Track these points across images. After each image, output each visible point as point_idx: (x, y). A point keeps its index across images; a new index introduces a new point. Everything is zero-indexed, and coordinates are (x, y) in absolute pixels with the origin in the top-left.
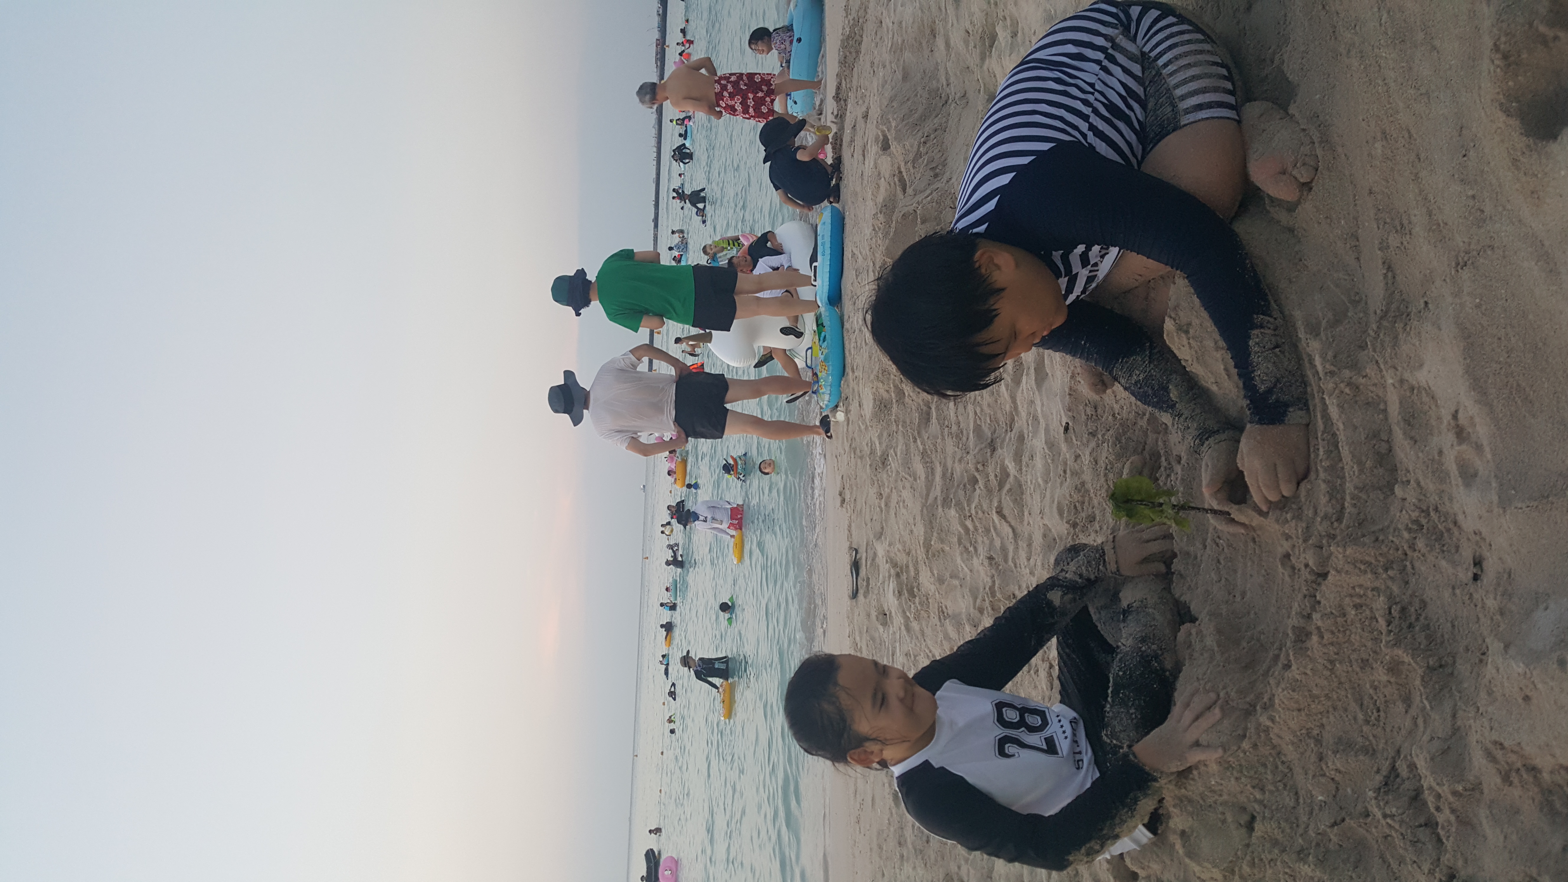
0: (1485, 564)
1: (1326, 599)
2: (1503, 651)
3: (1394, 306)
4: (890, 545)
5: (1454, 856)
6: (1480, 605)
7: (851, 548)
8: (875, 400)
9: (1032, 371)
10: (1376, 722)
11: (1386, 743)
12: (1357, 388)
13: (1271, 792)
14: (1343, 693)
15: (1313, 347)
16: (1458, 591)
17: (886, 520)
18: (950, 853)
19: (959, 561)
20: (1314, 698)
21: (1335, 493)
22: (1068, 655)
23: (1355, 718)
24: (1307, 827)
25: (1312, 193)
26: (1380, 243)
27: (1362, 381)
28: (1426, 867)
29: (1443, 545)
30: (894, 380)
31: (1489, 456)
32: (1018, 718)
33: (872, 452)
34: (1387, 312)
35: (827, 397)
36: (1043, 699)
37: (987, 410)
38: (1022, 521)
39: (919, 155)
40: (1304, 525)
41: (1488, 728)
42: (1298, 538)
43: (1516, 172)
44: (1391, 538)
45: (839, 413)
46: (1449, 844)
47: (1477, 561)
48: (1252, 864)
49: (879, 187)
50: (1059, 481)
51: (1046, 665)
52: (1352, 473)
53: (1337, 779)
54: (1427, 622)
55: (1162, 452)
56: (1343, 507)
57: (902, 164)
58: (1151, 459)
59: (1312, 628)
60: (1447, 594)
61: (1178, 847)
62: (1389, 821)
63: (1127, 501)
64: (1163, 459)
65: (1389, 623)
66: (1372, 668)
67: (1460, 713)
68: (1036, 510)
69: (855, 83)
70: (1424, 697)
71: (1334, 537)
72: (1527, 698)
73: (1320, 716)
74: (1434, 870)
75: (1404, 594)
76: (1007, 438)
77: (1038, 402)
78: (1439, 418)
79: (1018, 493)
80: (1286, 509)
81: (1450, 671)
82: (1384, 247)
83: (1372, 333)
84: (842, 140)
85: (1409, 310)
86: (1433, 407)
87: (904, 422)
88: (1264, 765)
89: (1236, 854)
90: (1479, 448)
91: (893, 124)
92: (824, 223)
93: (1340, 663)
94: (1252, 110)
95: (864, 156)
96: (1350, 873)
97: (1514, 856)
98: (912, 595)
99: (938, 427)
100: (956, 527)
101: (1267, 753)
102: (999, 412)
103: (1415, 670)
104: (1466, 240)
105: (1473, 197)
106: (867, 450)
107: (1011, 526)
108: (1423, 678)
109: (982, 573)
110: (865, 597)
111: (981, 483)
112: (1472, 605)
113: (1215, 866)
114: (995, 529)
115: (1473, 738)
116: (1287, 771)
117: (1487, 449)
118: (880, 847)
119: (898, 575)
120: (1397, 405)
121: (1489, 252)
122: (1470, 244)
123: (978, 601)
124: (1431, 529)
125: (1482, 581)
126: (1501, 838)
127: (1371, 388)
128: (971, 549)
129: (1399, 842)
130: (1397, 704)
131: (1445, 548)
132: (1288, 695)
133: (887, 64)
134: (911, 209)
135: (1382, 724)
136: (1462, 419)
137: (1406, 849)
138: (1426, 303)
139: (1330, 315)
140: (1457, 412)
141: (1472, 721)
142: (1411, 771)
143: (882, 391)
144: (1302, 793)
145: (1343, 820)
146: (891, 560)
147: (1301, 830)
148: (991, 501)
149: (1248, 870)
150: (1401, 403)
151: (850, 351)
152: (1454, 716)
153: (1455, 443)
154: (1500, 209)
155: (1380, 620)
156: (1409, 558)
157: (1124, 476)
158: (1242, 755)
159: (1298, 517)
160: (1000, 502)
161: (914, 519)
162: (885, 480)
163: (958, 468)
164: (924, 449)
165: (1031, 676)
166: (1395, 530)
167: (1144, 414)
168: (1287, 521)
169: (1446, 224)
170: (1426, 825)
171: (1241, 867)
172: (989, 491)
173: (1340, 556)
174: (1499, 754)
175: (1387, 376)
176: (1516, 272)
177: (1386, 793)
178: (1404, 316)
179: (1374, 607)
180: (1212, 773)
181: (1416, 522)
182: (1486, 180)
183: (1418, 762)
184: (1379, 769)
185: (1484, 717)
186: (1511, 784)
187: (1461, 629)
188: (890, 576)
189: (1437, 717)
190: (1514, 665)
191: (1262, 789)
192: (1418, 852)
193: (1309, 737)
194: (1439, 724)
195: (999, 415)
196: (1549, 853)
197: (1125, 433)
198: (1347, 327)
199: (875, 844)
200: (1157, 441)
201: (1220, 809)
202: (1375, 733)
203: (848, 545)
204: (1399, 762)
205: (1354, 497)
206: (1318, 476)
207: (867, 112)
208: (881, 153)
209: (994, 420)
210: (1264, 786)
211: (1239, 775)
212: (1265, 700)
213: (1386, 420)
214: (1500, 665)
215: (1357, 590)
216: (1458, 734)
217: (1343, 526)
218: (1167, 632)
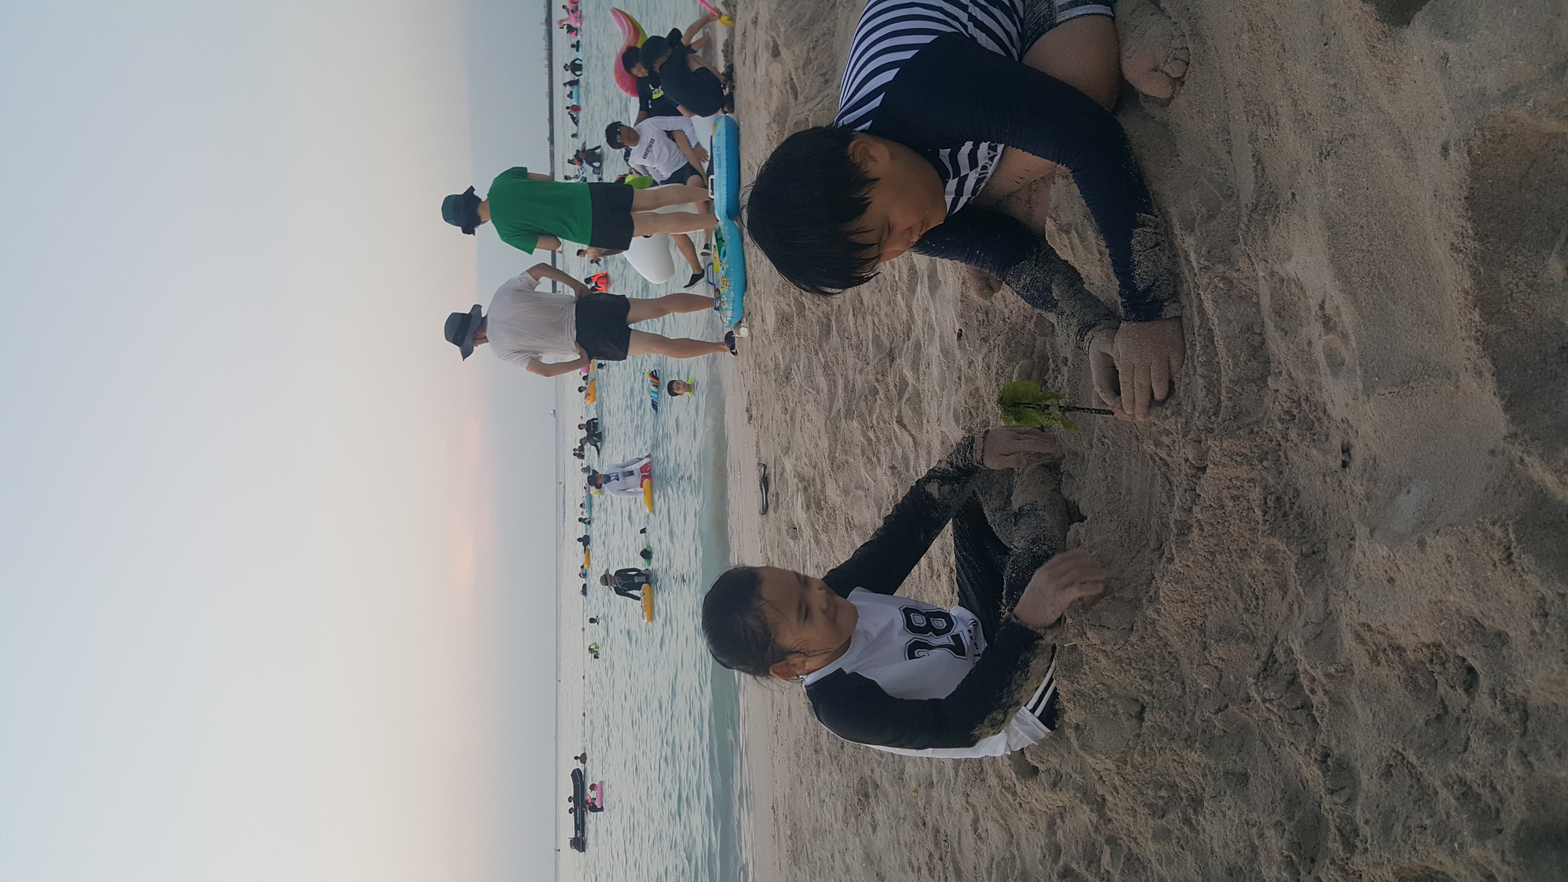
0: (1352, 452)
1: (1206, 492)
2: (1369, 536)
3: (1263, 199)
4: (796, 460)
5: (1328, 736)
6: (1348, 492)
7: (759, 464)
8: (776, 313)
9: (926, 279)
10: (1255, 610)
11: (1265, 630)
12: (1231, 282)
13: (1159, 682)
14: (1224, 583)
15: (1188, 243)
16: (1328, 479)
17: (791, 435)
18: (863, 757)
19: (863, 472)
20: (1196, 589)
21: (1212, 387)
22: (965, 559)
23: (1236, 607)
24: (1194, 714)
25: (1185, 87)
26: (1250, 136)
27: (1236, 275)
28: (1303, 748)
29: (1314, 434)
30: (794, 293)
31: (1354, 345)
32: (925, 623)
33: (777, 367)
34: (1257, 206)
35: (730, 313)
36: (945, 603)
37: (885, 321)
38: (921, 430)
39: (808, 62)
40: (1183, 421)
41: (1357, 611)
42: (1178, 433)
43: (1374, 59)
44: (1265, 429)
45: (742, 329)
46: (1323, 725)
47: (1345, 449)
48: (1144, 754)
49: (771, 95)
50: (955, 388)
51: (947, 570)
52: (1227, 367)
53: (1220, 667)
54: (1300, 511)
55: (1050, 355)
56: (1220, 401)
57: (793, 70)
58: (1039, 362)
59: (1193, 521)
60: (1318, 482)
61: (1073, 740)
62: (1267, 705)
63: (1015, 405)
64: (1051, 361)
65: (1265, 513)
66: (1251, 557)
67: (1332, 598)
68: (934, 417)
70: (1298, 583)
71: (1212, 430)
72: (1391, 580)
73: (1202, 606)
74: (1310, 750)
75: (1279, 484)
76: (905, 346)
77: (932, 311)
78: (1308, 309)
79: (916, 401)
80: (1166, 405)
81: (1322, 556)
82: (1253, 139)
83: (1242, 226)
84: (733, 47)
85: (1278, 202)
86: (1302, 298)
87: (806, 335)
88: (1152, 657)
89: (1128, 744)
90: (1344, 336)
91: (782, 30)
92: (719, 135)
93: (1220, 554)
94: (1125, 6)
95: (755, 63)
96: (1234, 758)
97: (1382, 732)
98: (820, 508)
99: (839, 339)
100: (859, 438)
101: (1154, 645)
102: (896, 321)
103: (1290, 557)
104: (1329, 129)
105: (1335, 86)
106: (771, 365)
107: (911, 435)
108: (1296, 565)
109: (886, 483)
110: (775, 512)
111: (881, 394)
112: (1341, 492)
113: (1108, 757)
114: (896, 438)
115: (1343, 621)
116: (1174, 661)
117: (1352, 338)
118: (798, 756)
119: (805, 489)
120: (1269, 298)
121: (1351, 141)
122: (1332, 132)
123: (883, 510)
124: (1303, 419)
125: (1350, 467)
126: (1371, 716)
127: (1244, 282)
128: (874, 459)
129: (1277, 725)
130: (1274, 591)
131: (1316, 437)
132: (1172, 588)
134: (802, 117)
135: (1260, 611)
136: (1329, 310)
137: (1284, 732)
138: (1293, 194)
139: (1204, 210)
140: (1323, 301)
141: (1342, 605)
142: (1288, 656)
143: (783, 305)
144: (1188, 681)
145: (1227, 707)
146: (799, 474)
147: (1187, 719)
148: (892, 411)
149: (1139, 759)
150: (1271, 295)
151: (750, 265)
152: (1326, 601)
153: (1323, 334)
154: (1360, 97)
155: (1256, 510)
156: (1283, 448)
157: (1014, 380)
158: (1130, 649)
159: (1177, 413)
160: (900, 411)
161: (819, 432)
162: (789, 395)
163: (859, 380)
164: (826, 362)
165: (933, 581)
166: (1268, 422)
167: (1032, 317)
168: (1167, 417)
169: (1310, 114)
170: (1302, 707)
171: (1132, 757)
172: (890, 401)
173: (1217, 449)
174: (1367, 635)
175: (1258, 270)
176: (1376, 160)
177: (1265, 678)
178: (1273, 209)
179: (1251, 498)
180: (1103, 667)
181: (1288, 412)
182: (1346, 67)
183: (1293, 647)
184: (1258, 655)
185: (1353, 601)
186: (1379, 664)
187: (1332, 516)
188: (798, 491)
189: (1311, 603)
190: (1379, 549)
191: (1150, 681)
192: (1296, 734)
193: (1193, 628)
194: (1313, 609)
195: (897, 325)
196: (1414, 728)
197: (1014, 336)
198: (1220, 221)
199: (793, 752)
200: (1045, 344)
201: (1111, 701)
202: (1254, 620)
203: (756, 461)
204: (1276, 648)
205: (1229, 391)
206: (1195, 371)
207: (757, 18)
208: (771, 59)
209: (892, 330)
210: (1152, 677)
211: (1127, 668)
212: (1151, 594)
213: (1259, 313)
214: (1366, 549)
215: (1234, 482)
216: (1330, 618)
217: (1219, 420)
218: (1056, 532)
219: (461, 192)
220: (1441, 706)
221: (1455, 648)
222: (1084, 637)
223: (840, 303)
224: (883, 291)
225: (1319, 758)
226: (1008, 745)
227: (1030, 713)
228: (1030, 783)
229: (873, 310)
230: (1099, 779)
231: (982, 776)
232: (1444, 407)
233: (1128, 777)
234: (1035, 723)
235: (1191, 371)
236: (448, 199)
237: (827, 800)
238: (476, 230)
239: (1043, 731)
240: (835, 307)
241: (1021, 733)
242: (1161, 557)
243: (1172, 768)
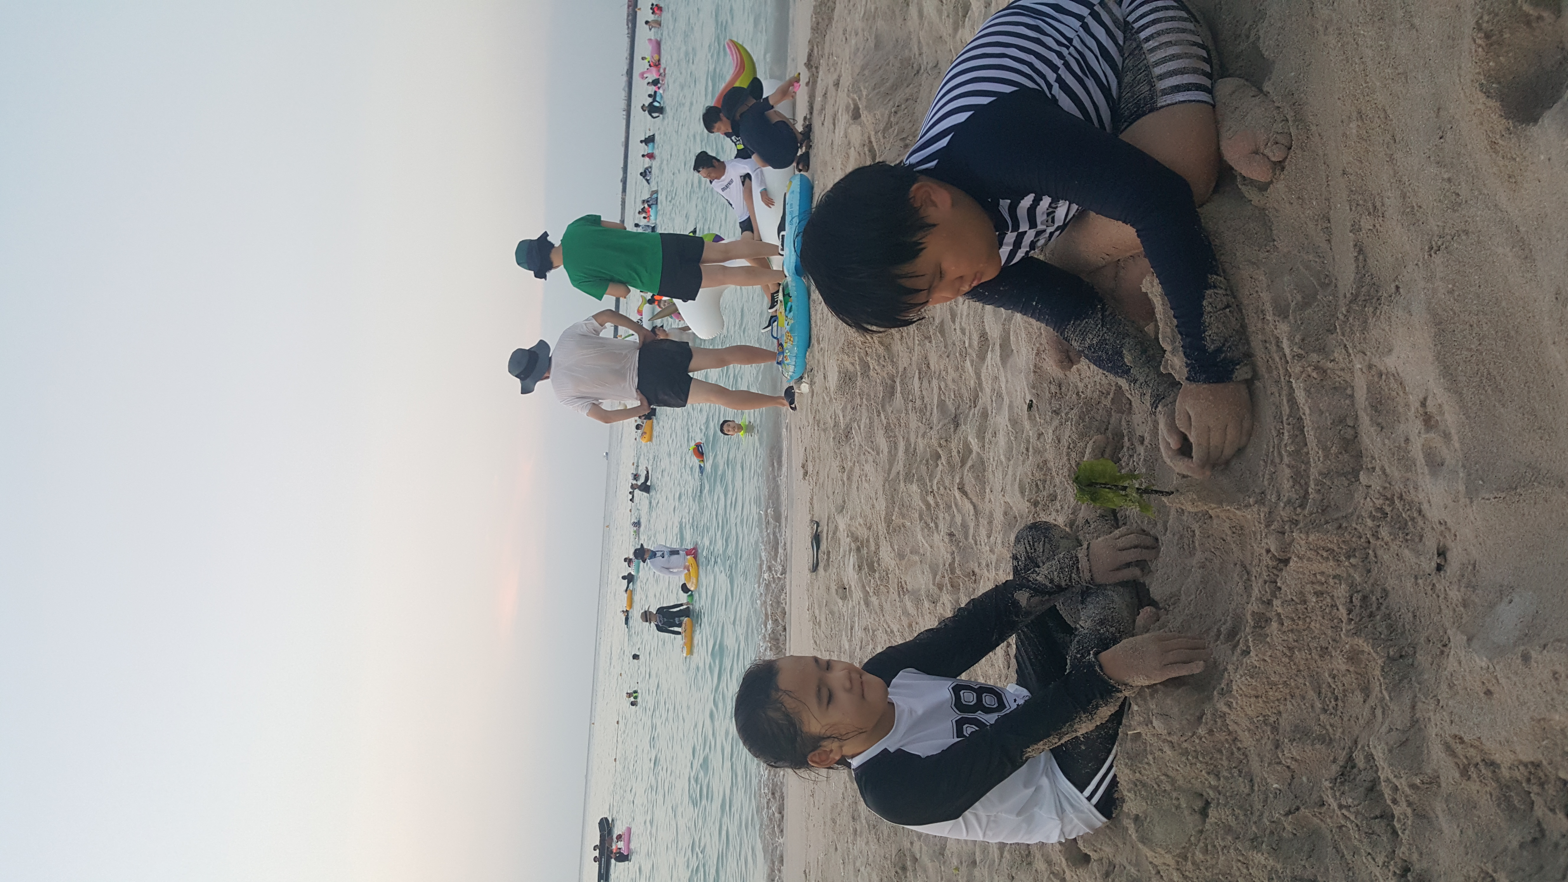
0: (1449, 555)
1: (1288, 585)
2: (1466, 645)
3: (1364, 290)
4: (851, 519)
5: (1409, 849)
6: (1442, 596)
7: (812, 521)
8: (840, 372)
9: (997, 347)
10: (1333, 711)
11: (1343, 733)
12: (1325, 372)
13: (1226, 778)
14: (1301, 681)
15: (1280, 330)
16: (1420, 581)
17: (848, 494)
19: (920, 537)
20: (1273, 685)
21: (1299, 478)
23: (1313, 707)
24: (1262, 814)
25: (1285, 172)
26: (1352, 226)
27: (1331, 365)
28: (1380, 860)
29: (1407, 534)
31: (1457, 445)
32: (975, 701)
33: (836, 425)
34: (1357, 296)
35: (791, 368)
37: (952, 386)
38: (983, 499)
39: (889, 125)
40: (1266, 510)
41: (1448, 721)
42: (1260, 523)
43: (1494, 155)
44: (1354, 525)
45: (803, 384)
46: (1404, 837)
47: (1441, 551)
48: (1205, 851)
49: (848, 157)
50: (1021, 458)
52: (1316, 459)
53: (1292, 767)
54: (1388, 612)
55: (1125, 432)
56: (1307, 492)
57: (873, 133)
58: (1113, 439)
59: (1272, 614)
60: (1409, 584)
61: (1132, 831)
62: (1344, 811)
63: (1091, 484)
64: (1126, 439)
65: (1350, 612)
66: (1331, 656)
67: (1419, 705)
68: (998, 487)
69: (826, 52)
70: (1383, 687)
71: (1296, 523)
72: (1488, 693)
73: (1277, 703)
74: (1389, 863)
75: (1366, 582)
76: (971, 413)
77: (1003, 379)
78: (1407, 405)
79: (980, 470)
81: (1410, 662)
82: (1356, 228)
83: (1341, 317)
84: (813, 108)
85: (1380, 294)
86: (1401, 393)
87: (868, 395)
88: (1220, 751)
89: (1189, 840)
90: (1447, 436)
91: (864, 93)
92: (793, 192)
93: (1300, 650)
94: (1225, 86)
95: (834, 125)
96: (1303, 863)
97: (1470, 851)
98: (872, 570)
99: (902, 401)
100: (917, 502)
101: (1223, 739)
102: (963, 387)
103: (1375, 660)
104: (1440, 224)
105: (1449, 180)
106: (831, 423)
107: (972, 503)
108: (1382, 668)
109: (943, 549)
110: (825, 570)
111: (943, 460)
112: (1434, 595)
113: (1169, 852)
114: (956, 505)
115: (1432, 731)
116: (1242, 757)
117: (1455, 438)
118: (834, 821)
119: (858, 549)
120: (1365, 391)
121: (1464, 237)
122: (1444, 228)
123: (938, 577)
124: (1395, 517)
125: (1445, 571)
126: (1458, 833)
127: (1339, 373)
128: (932, 525)
129: (1354, 834)
130: (1356, 693)
131: (1409, 537)
132: (1246, 682)
133: (860, 30)
135: (1339, 713)
136: (1431, 407)
137: (1360, 841)
138: (1397, 287)
139: (1299, 297)
140: (1425, 399)
141: (1432, 714)
142: (1368, 762)
143: (847, 364)
144: (1257, 780)
145: (1298, 809)
146: (852, 534)
147: (1255, 818)
148: (953, 477)
149: (1201, 856)
150: (1368, 388)
151: (816, 322)
152: (1413, 707)
153: (1423, 431)
154: (1476, 193)
155: (1340, 607)
156: (1372, 546)
157: (1087, 456)
158: (1197, 741)
159: (1261, 502)
160: (962, 478)
161: (876, 493)
162: (848, 454)
163: (921, 444)
164: (888, 423)
166: (1358, 518)
167: (1108, 394)
168: (1249, 505)
169: (1420, 207)
170: (1382, 817)
171: (1194, 854)
172: (952, 467)
173: (1303, 543)
174: (1459, 748)
175: (1355, 361)
176: (1491, 258)
177: (1342, 783)
178: (1374, 301)
179: (1335, 595)
180: (1167, 758)
181: (1380, 510)
182: (1462, 163)
183: (1374, 753)
184: (1335, 758)
185: (1444, 711)
186: (1469, 778)
187: (1423, 620)
188: (850, 550)
189: (1396, 709)
190: (1477, 659)
191: (1217, 775)
192: (1373, 844)
193: (1266, 725)
194: (1399, 715)
195: (964, 391)
196: (1505, 849)
197: (1088, 412)
198: (1316, 310)
199: (829, 817)
200: (1120, 421)
201: (1174, 795)
202: (1332, 722)
203: (809, 517)
204: (1356, 753)
205: (1318, 483)
206: (1282, 460)
207: (839, 80)
208: (851, 122)
209: (959, 396)
210: (1219, 772)
211: (1194, 761)
212: (1222, 686)
213: (1353, 405)
214: (1462, 658)
215: (1319, 577)
216: (1417, 726)
217: (1306, 512)
218: (1125, 614)
219: (535, 237)
220: (1537, 829)
221: (1557, 769)
222: (1150, 726)
223: (906, 365)
224: (952, 356)
225: (1398, 872)
226: (1062, 832)
227: (1086, 801)
228: (1080, 871)
229: (940, 374)
230: (1156, 874)
231: (1029, 859)
232: (1554, 516)
233: (1187, 873)
234: (1091, 811)
235: (1277, 460)
236: (522, 244)
237: (862, 869)
238: (548, 274)
239: (1099, 820)
240: (901, 369)
241: (1076, 821)
242: (1235, 647)
243: (1235, 868)
